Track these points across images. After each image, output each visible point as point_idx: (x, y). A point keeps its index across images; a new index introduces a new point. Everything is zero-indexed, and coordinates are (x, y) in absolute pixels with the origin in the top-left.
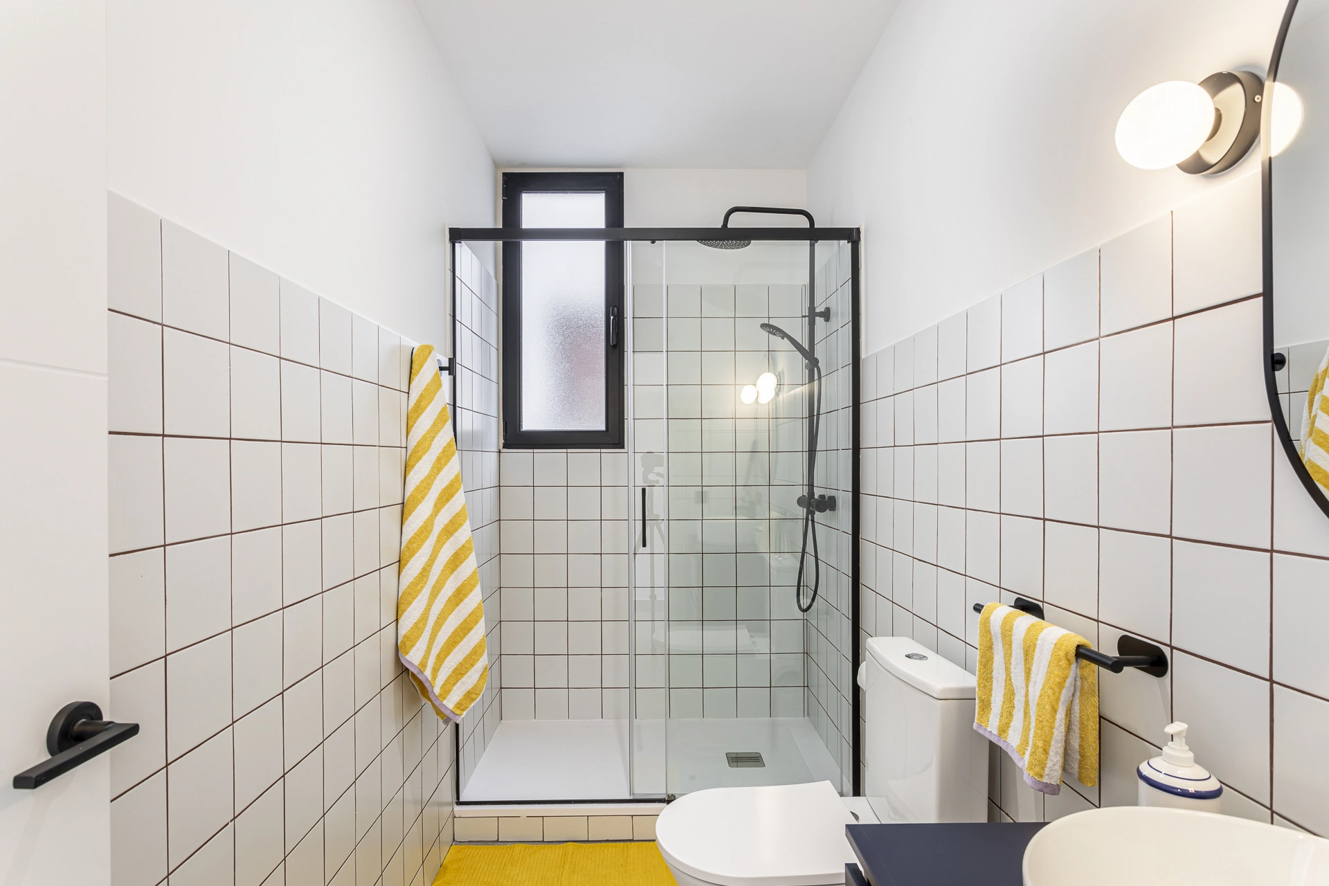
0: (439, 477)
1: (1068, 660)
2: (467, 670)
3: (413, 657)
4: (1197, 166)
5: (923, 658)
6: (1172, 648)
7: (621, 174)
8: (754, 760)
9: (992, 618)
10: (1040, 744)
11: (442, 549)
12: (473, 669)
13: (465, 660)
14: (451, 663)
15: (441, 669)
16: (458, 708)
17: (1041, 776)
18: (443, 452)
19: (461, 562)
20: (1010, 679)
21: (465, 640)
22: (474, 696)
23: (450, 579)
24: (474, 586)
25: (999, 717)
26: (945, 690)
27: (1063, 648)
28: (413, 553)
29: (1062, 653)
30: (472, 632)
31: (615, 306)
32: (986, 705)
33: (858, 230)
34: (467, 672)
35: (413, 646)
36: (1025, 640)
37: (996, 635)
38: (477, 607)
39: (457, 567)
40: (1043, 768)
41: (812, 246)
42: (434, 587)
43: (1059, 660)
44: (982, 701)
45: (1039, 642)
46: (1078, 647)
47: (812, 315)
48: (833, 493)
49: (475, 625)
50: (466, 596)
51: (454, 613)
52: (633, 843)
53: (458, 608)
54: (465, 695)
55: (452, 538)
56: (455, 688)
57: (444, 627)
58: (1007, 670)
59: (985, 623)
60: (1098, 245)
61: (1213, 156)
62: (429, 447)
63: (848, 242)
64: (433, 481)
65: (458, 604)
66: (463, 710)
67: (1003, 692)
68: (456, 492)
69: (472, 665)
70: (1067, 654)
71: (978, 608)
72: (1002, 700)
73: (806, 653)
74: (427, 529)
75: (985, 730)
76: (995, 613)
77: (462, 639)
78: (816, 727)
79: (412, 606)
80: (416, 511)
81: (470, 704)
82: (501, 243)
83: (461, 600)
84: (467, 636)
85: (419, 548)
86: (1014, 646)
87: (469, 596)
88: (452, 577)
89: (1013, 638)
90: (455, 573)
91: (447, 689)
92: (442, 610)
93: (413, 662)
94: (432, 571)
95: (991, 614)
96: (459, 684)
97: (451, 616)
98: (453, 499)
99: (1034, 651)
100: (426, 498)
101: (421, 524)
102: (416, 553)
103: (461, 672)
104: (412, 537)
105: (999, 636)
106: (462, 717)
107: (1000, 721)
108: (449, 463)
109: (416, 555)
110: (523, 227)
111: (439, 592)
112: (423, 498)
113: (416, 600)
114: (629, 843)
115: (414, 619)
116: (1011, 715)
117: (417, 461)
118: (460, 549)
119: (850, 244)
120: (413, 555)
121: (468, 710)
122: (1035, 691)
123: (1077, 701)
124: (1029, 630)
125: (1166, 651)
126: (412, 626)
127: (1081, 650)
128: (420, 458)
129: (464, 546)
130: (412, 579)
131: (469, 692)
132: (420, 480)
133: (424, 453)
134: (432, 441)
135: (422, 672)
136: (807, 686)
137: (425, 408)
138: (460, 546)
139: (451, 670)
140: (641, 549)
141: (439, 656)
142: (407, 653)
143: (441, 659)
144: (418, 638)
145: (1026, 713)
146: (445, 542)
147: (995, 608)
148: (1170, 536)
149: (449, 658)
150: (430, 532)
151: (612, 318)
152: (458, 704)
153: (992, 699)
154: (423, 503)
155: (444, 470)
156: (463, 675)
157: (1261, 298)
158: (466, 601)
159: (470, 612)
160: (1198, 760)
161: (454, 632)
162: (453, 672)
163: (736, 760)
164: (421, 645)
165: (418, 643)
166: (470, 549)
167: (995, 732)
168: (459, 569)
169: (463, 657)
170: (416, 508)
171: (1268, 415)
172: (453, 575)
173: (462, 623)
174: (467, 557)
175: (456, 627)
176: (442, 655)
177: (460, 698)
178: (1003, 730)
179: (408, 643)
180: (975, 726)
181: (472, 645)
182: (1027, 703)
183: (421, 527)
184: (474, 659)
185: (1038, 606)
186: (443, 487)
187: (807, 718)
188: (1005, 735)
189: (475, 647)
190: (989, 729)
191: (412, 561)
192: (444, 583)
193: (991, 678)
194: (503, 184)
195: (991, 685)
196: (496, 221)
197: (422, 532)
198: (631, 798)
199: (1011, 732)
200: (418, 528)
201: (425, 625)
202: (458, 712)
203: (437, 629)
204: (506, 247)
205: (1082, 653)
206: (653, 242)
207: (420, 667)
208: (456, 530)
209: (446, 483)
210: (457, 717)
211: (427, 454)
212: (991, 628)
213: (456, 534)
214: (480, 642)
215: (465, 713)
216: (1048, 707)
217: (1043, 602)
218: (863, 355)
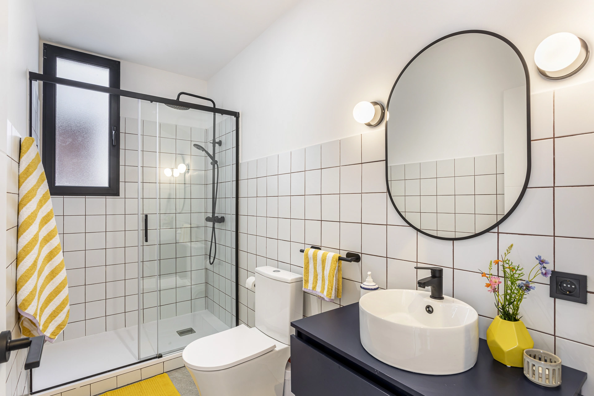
0: (40, 211)
1: (336, 261)
2: (58, 313)
3: (30, 311)
4: (369, 125)
5: (279, 271)
6: (362, 253)
7: (119, 62)
8: (191, 331)
9: (309, 253)
10: (330, 288)
11: (42, 250)
12: (62, 312)
13: (57, 308)
14: (48, 312)
15: (42, 316)
16: (52, 335)
17: (331, 297)
18: (43, 197)
19: (54, 256)
20: (316, 271)
21: (57, 297)
22: (62, 327)
23: (47, 266)
24: (63, 268)
25: (312, 284)
26: (292, 280)
27: (335, 258)
28: (27, 253)
29: (335, 260)
30: (62, 293)
31: (115, 126)
32: (307, 281)
33: (239, 113)
34: (58, 315)
35: (29, 305)
36: (322, 258)
37: (310, 258)
38: (64, 279)
39: (51, 259)
40: (331, 295)
41: (214, 115)
42: (39, 271)
43: (334, 262)
44: (305, 280)
45: (327, 258)
46: (339, 257)
47: (214, 143)
48: (223, 215)
49: (63, 289)
50: (57, 274)
51: (50, 284)
52: (142, 381)
53: (52, 281)
54: (57, 327)
55: (49, 244)
56: (50, 325)
57: (44, 292)
58: (315, 268)
59: (306, 255)
60: (340, 139)
61: (373, 124)
62: (35, 195)
63: (235, 117)
64: (38, 213)
65: (52, 279)
66: (56, 335)
67: (313, 276)
68: (51, 219)
69: (62, 311)
70: (336, 260)
71: (302, 251)
72: (313, 278)
73: (207, 283)
74: (36, 239)
75: (307, 289)
76: (309, 251)
77: (55, 297)
78: (213, 312)
79: (28, 282)
80: (29, 229)
81: (60, 331)
82: (42, 82)
83: (54, 277)
84: (58, 296)
85: (32, 250)
86: (318, 261)
87: (60, 274)
88: (48, 265)
89: (317, 258)
90: (50, 262)
91: (46, 327)
92: (43, 283)
93: (30, 314)
94: (38, 262)
95: (308, 252)
96: (53, 322)
97: (48, 286)
98: (50, 222)
99: (326, 260)
100: (35, 222)
101: (32, 237)
102: (30, 253)
103: (54, 315)
104: (27, 244)
105: (312, 258)
106: (55, 339)
107: (313, 285)
108: (47, 203)
109: (30, 254)
110: (57, 77)
111: (41, 274)
112: (33, 222)
113: (31, 279)
114: (140, 382)
115: (30, 290)
116: (317, 282)
117: (28, 202)
118: (54, 249)
119: (235, 118)
120: (28, 254)
121: (58, 335)
122: (327, 272)
123: (337, 273)
124: (323, 255)
125: (360, 255)
126: (28, 294)
127: (340, 258)
128: (30, 200)
129: (56, 247)
130: (27, 268)
131: (59, 325)
132: (31, 212)
133: (33, 198)
134: (37, 191)
135: (35, 318)
136: (207, 297)
137: (32, 173)
138: (53, 248)
139: (48, 315)
140: (145, 243)
141: (41, 309)
142: (26, 309)
143: (42, 310)
144: (33, 299)
145: (323, 280)
146: (44, 246)
147: (309, 250)
148: (361, 223)
149: (47, 309)
150: (37, 241)
151: (114, 132)
152: (52, 333)
153: (309, 279)
154: (33, 225)
155: (43, 207)
156: (55, 317)
157: (385, 161)
158: (58, 276)
159: (60, 282)
160: (374, 281)
161: (50, 294)
162: (49, 316)
163: (182, 333)
164: (34, 303)
165: (33, 302)
166: (59, 249)
167: (311, 289)
168: (53, 260)
169: (55, 307)
170: (28, 228)
171: (386, 190)
172: (49, 264)
173: (55, 289)
174: (58, 253)
175: (51, 292)
176: (43, 308)
177: (54, 329)
178: (314, 288)
179: (26, 304)
180: (303, 289)
181: (62, 300)
182: (323, 277)
183: (32, 238)
184: (63, 307)
185: (319, 248)
186: (43, 216)
187: (206, 310)
188: (315, 289)
189: (64, 300)
190: (309, 289)
191: (28, 257)
192: (44, 268)
193: (309, 272)
194: (44, 50)
195: (309, 275)
196: (39, 70)
197: (33, 241)
198: (139, 361)
199: (317, 287)
200: (30, 239)
201: (36, 292)
202: (53, 337)
203: (41, 294)
204: (45, 85)
205: (340, 259)
206: (152, 102)
207: (34, 316)
208: (51, 239)
209: (45, 214)
210: (52, 340)
211: (35, 198)
212: (309, 256)
213: (51, 241)
214: (66, 298)
215: (57, 337)
216: (332, 276)
217: (321, 246)
218: (240, 161)
